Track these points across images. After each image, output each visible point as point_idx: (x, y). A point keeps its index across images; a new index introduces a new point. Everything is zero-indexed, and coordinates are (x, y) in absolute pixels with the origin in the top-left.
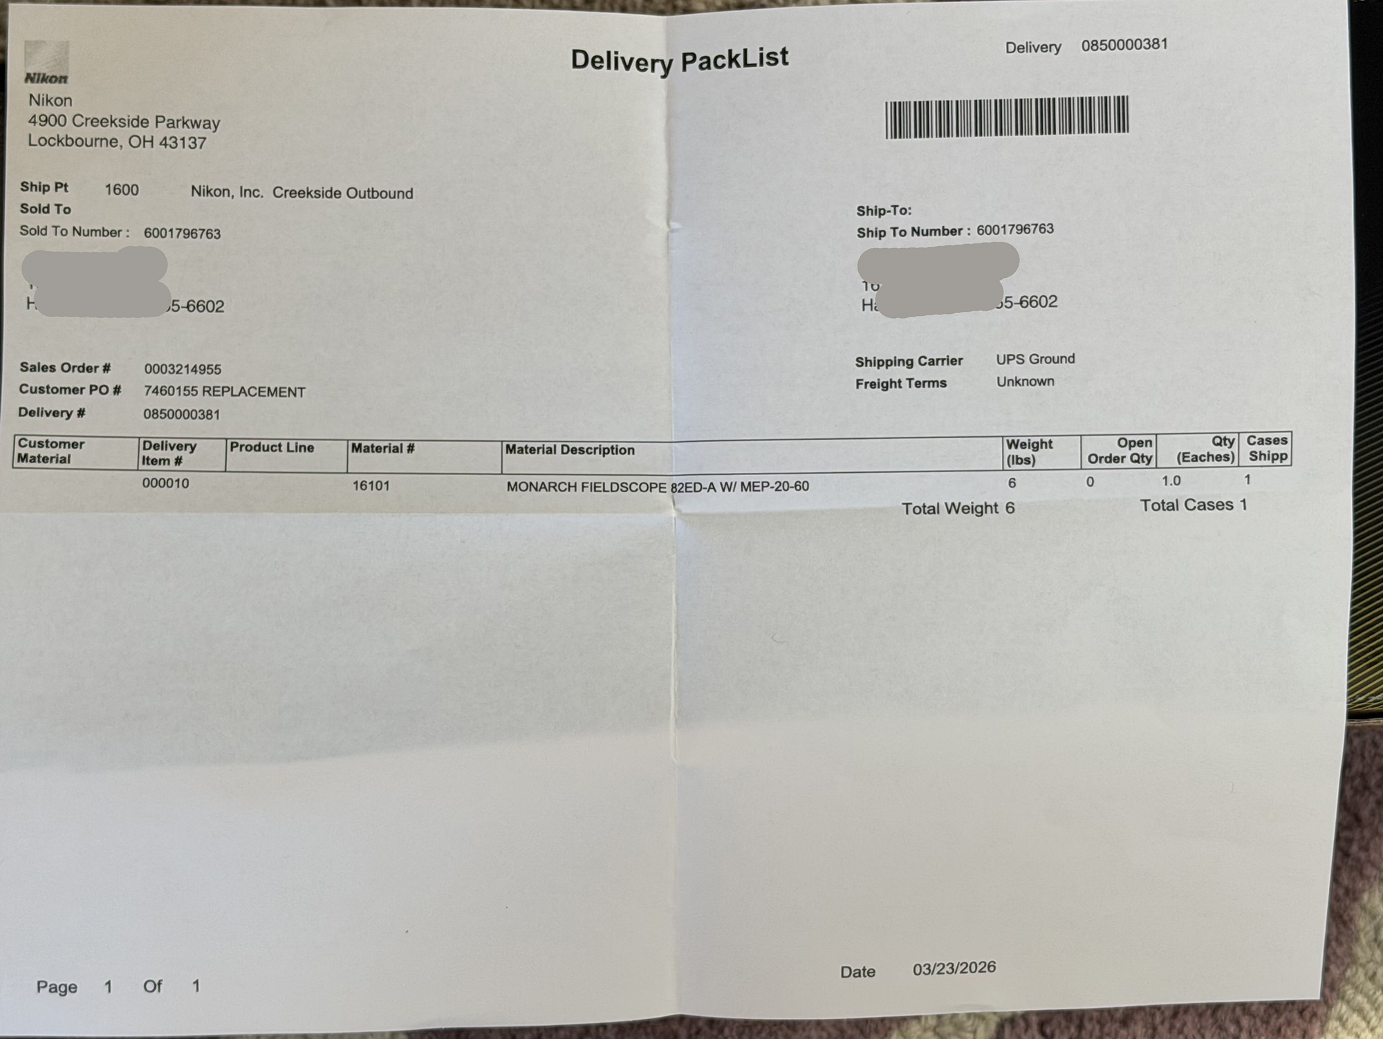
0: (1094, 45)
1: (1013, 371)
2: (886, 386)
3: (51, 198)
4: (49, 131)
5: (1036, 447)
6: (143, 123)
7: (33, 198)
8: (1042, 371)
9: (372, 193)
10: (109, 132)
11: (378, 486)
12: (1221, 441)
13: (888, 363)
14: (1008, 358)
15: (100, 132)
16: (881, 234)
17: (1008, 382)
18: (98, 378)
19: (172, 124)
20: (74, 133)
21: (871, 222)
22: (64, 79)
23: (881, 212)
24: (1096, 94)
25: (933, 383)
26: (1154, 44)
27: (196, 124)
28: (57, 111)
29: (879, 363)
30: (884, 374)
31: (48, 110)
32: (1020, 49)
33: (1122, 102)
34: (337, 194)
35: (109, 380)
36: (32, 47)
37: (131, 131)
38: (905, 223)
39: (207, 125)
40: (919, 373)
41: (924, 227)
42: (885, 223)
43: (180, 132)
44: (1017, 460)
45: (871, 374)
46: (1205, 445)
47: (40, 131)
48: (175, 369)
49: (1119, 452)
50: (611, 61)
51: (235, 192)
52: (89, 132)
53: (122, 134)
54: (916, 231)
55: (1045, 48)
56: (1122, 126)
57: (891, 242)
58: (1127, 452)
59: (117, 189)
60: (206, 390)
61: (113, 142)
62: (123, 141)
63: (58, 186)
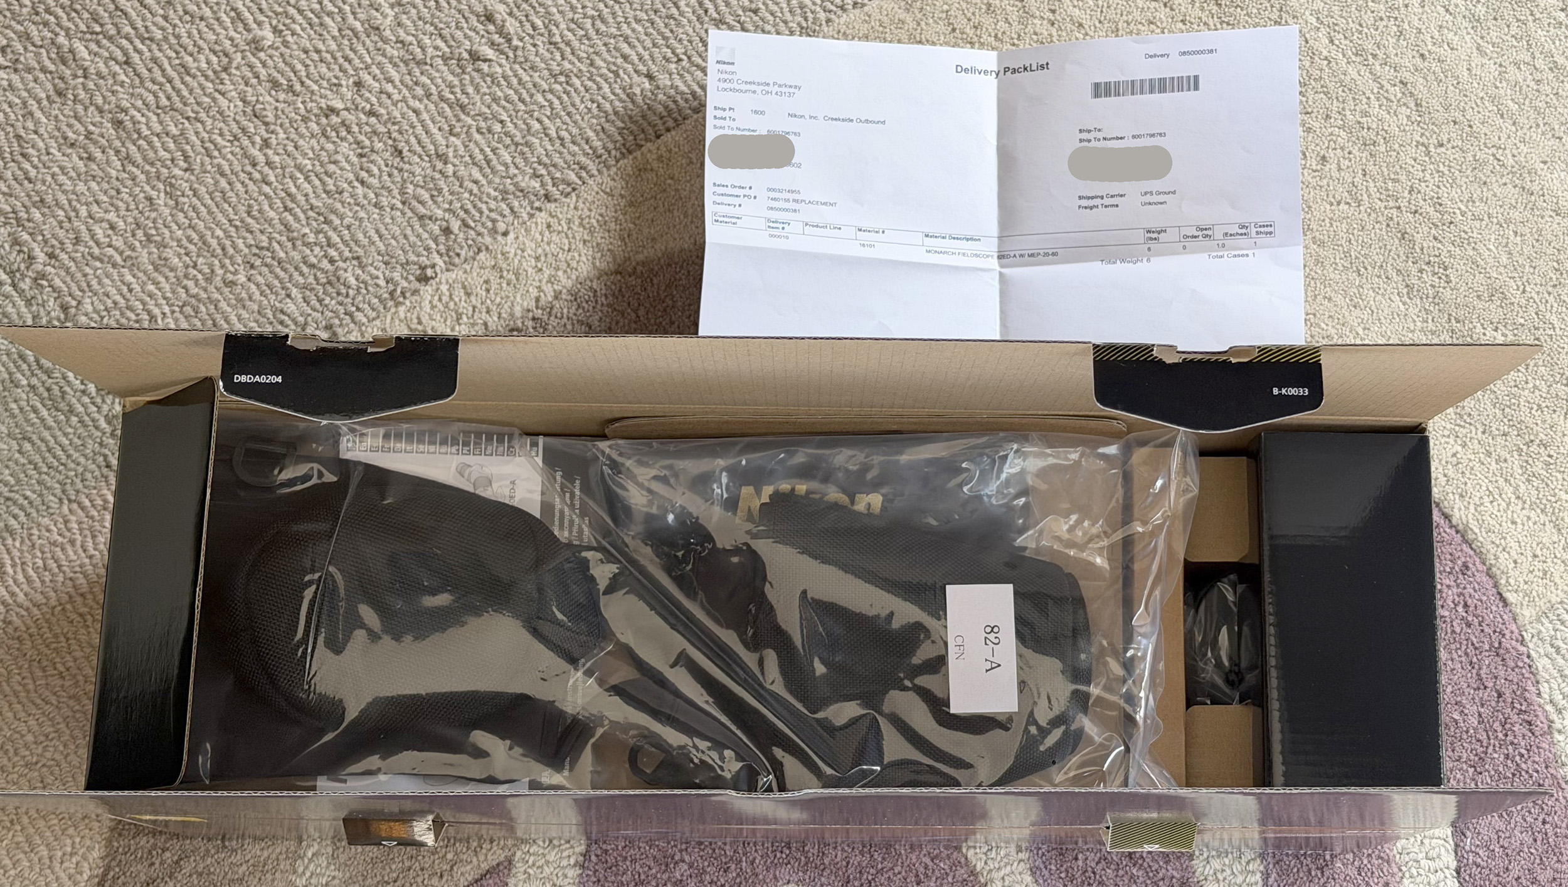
0: (1184, 53)
1: (1148, 198)
2: (1091, 208)
3: (727, 114)
4: (726, 85)
5: (1159, 232)
6: (768, 84)
7: (719, 113)
8: (1161, 198)
9: (867, 121)
10: (753, 87)
11: (870, 246)
12: (1243, 227)
13: (1092, 198)
14: (1146, 193)
15: (748, 87)
16: (1089, 141)
17: (1145, 204)
18: (747, 192)
19: (780, 86)
20: (735, 86)
21: (1085, 136)
22: (733, 64)
23: (1089, 131)
24: (1185, 75)
25: (1112, 206)
26: (1211, 51)
27: (791, 87)
28: (730, 77)
29: (1089, 198)
30: (1091, 203)
31: (726, 76)
32: (1151, 57)
33: (1196, 78)
34: (852, 121)
35: (752, 193)
36: (719, 49)
37: (762, 87)
38: (1100, 135)
39: (796, 87)
40: (1107, 201)
41: (1108, 137)
42: (1090, 136)
43: (784, 89)
44: (1151, 239)
45: (1084, 203)
46: (1235, 229)
47: (722, 85)
48: (781, 191)
49: (1196, 234)
50: (973, 70)
51: (807, 117)
52: (744, 87)
53: (759, 89)
54: (1105, 139)
55: (1162, 56)
56: (1196, 88)
57: (1093, 144)
58: (1200, 233)
59: (756, 112)
60: (794, 200)
61: (754, 92)
62: (759, 92)
63: (730, 109)
